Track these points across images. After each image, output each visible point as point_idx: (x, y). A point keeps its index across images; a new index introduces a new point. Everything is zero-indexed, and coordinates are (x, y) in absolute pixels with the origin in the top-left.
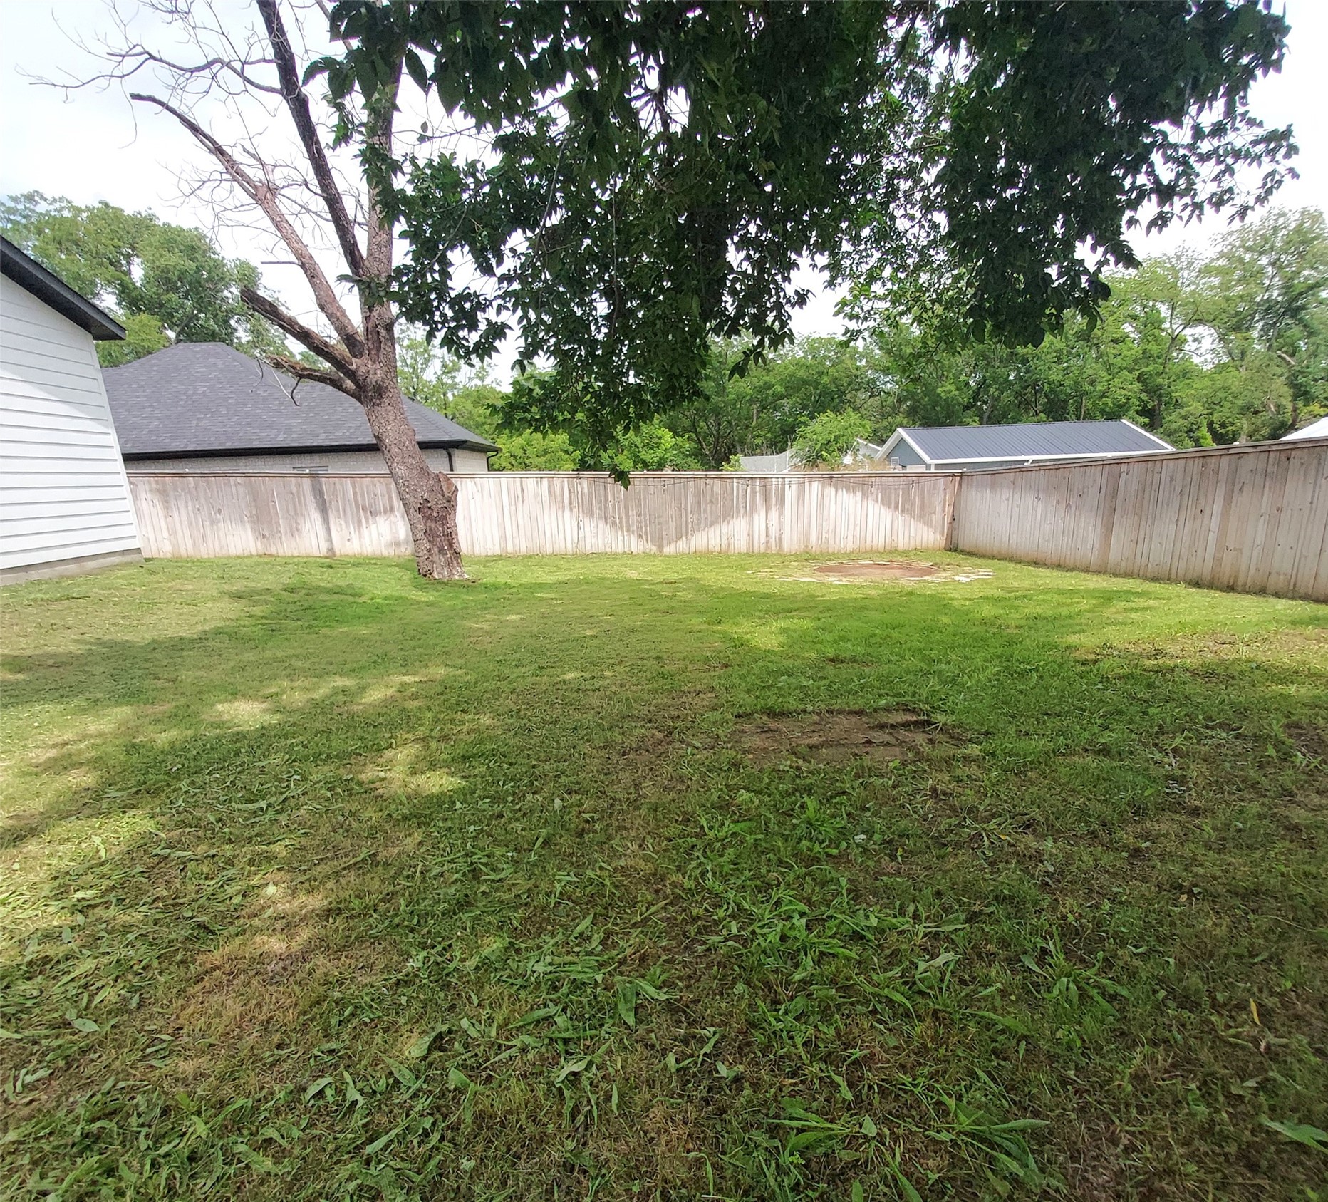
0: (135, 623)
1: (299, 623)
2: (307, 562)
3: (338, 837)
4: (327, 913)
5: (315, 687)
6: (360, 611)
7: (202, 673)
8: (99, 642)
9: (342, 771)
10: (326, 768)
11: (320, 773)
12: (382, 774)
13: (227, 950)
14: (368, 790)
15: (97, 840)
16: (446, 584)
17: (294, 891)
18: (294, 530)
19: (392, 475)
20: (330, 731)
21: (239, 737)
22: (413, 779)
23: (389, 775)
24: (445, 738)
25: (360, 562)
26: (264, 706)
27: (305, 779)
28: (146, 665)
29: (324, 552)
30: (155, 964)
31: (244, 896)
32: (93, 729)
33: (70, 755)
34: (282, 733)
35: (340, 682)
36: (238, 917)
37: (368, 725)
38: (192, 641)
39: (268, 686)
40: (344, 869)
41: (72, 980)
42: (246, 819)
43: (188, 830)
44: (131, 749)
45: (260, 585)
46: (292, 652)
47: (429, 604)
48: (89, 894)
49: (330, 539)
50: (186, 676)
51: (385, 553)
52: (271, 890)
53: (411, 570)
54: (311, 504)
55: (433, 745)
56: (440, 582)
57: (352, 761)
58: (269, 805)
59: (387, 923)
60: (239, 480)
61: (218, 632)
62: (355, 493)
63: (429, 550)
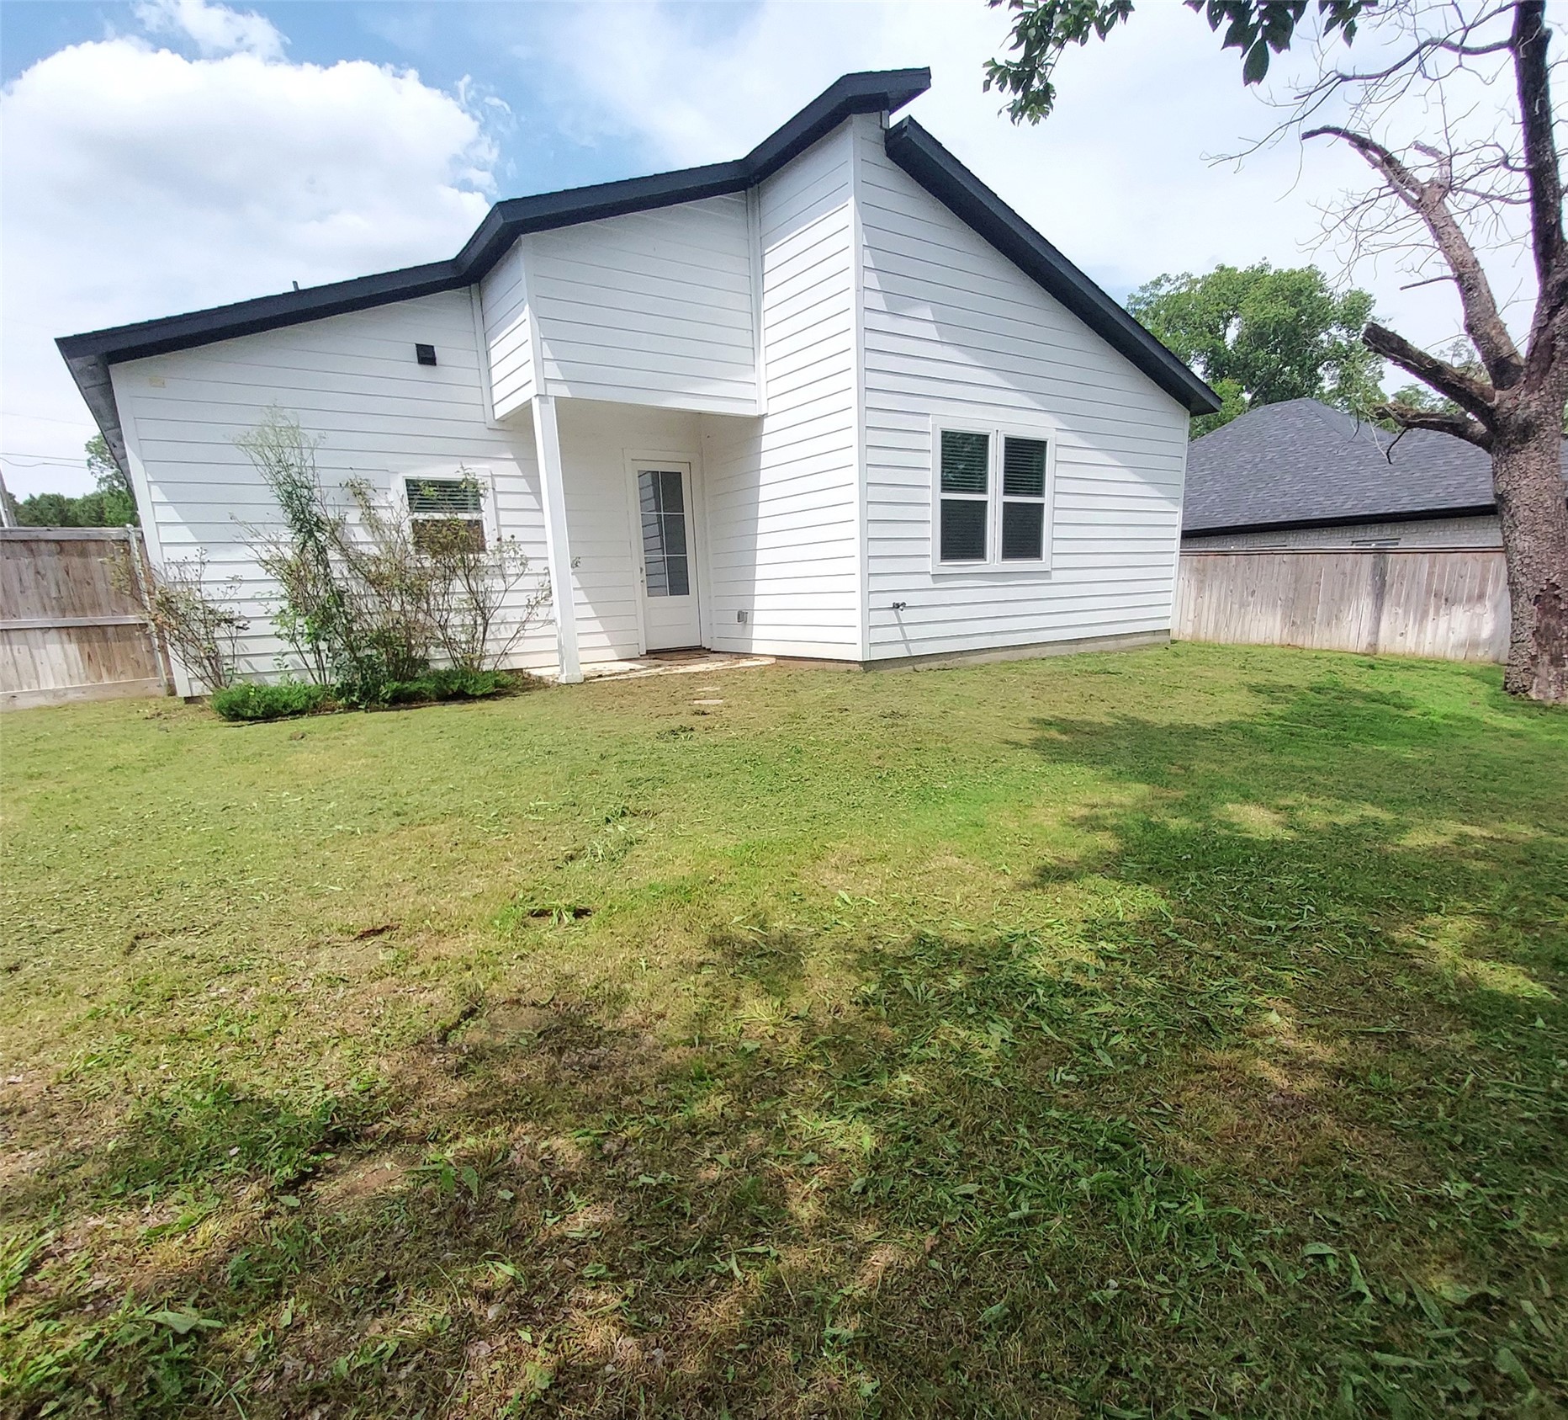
0: (1156, 704)
1: (1323, 731)
2: (1341, 657)
3: (1358, 992)
4: (1338, 1073)
5: (1338, 811)
6: (1405, 728)
7: (1214, 766)
8: (1125, 718)
9: (1366, 918)
10: (1346, 910)
11: (1339, 912)
12: (1422, 941)
13: (1228, 1056)
14: (1400, 954)
15: (1118, 902)
16: (1547, 709)
17: (1300, 1030)
18: (1334, 617)
19: (1505, 549)
20: (1354, 868)
21: (1248, 844)
22: (1469, 963)
23: (1432, 945)
24: (1526, 925)
25: (1411, 665)
26: (1277, 817)
27: (1320, 912)
28: (1165, 748)
29: (1363, 646)
30: (1161, 1035)
31: (1245, 1011)
32: (1116, 798)
33: (1097, 818)
34: (1296, 852)
35: (1371, 811)
36: (1237, 1030)
37: (1407, 874)
38: (1205, 731)
39: (1282, 797)
40: (1363, 1033)
41: (1096, 1014)
42: (1251, 933)
43: (1195, 922)
44: (1148, 826)
45: (1283, 681)
46: (1313, 763)
47: (1514, 734)
48: (1111, 947)
49: (1376, 631)
50: (1199, 766)
51: (1450, 655)
52: (1274, 1018)
53: (1492, 683)
54: (1366, 587)
55: (1505, 928)
56: (1539, 705)
57: (1383, 913)
58: (1278, 927)
59: (1415, 1121)
60: (1286, 558)
61: (1233, 726)
62: (1431, 574)
63: (1533, 658)
